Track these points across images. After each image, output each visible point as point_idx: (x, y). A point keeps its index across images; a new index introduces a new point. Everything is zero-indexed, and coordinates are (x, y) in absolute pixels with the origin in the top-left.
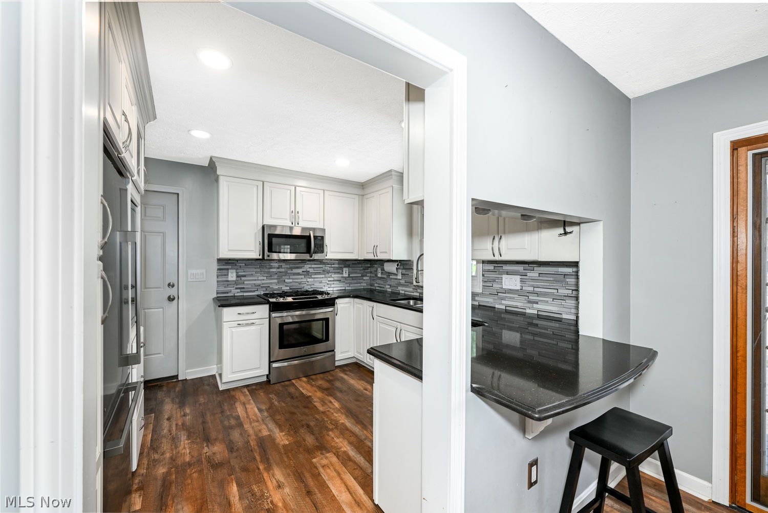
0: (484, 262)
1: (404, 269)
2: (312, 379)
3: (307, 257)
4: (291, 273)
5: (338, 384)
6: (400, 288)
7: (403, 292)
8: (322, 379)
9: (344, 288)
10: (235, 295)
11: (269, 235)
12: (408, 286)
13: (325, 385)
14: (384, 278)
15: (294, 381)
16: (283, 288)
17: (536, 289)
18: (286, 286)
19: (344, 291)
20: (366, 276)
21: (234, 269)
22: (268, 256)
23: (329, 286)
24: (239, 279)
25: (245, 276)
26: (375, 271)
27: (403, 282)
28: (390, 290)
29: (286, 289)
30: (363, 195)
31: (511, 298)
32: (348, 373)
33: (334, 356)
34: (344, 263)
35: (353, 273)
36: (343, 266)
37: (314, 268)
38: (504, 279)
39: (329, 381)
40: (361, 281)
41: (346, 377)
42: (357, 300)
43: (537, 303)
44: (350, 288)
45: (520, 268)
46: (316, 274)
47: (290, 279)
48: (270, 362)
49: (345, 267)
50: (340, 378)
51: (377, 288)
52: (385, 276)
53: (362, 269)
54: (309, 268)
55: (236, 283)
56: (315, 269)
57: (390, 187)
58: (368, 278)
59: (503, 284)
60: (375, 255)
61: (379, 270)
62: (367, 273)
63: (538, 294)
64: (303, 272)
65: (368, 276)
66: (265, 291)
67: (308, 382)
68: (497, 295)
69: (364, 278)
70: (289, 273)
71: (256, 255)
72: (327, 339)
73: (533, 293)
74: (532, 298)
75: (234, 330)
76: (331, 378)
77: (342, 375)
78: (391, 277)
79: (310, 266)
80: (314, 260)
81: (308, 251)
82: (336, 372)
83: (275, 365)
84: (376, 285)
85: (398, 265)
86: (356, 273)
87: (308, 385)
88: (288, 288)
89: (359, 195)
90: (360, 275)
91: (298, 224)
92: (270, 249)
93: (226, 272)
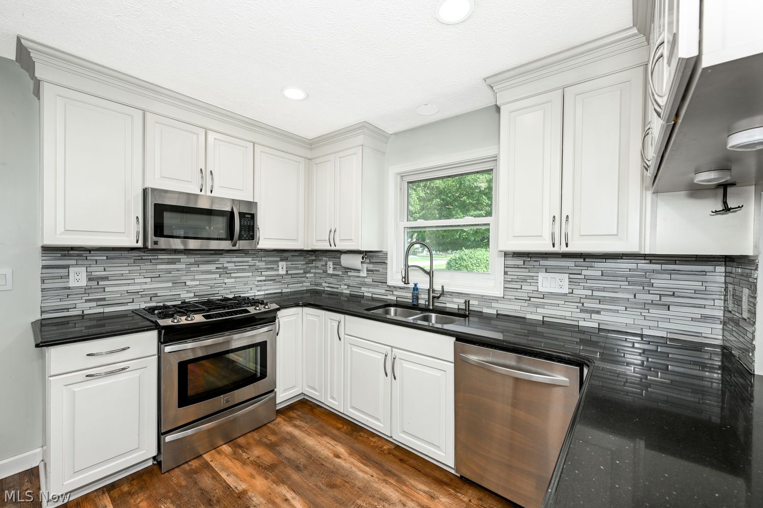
0: (506, 254)
1: (370, 263)
2: (240, 447)
3: (226, 245)
4: (197, 272)
5: (288, 451)
6: (364, 289)
7: (370, 295)
8: (259, 443)
9: (280, 291)
10: (85, 312)
11: (156, 206)
12: (377, 286)
13: (268, 457)
14: (338, 275)
15: (207, 457)
16: (182, 296)
17: (595, 293)
18: (188, 292)
19: (280, 294)
20: (310, 272)
21: (82, 265)
22: (156, 243)
23: (259, 288)
24: (95, 283)
25: (106, 278)
26: (323, 266)
27: (369, 280)
28: (348, 292)
29: (187, 296)
30: (310, 159)
31: (551, 304)
32: (298, 423)
33: (275, 397)
34: (282, 253)
35: (291, 268)
36: (279, 259)
37: (234, 262)
38: (540, 279)
39: (272, 447)
40: (304, 279)
41: (297, 432)
42: (307, 310)
43: (598, 312)
44: (288, 290)
45: (570, 263)
46: (239, 271)
47: (194, 280)
48: (160, 434)
49: (282, 260)
50: (289, 437)
51: (326, 289)
52: (340, 273)
53: (304, 263)
54: (228, 262)
55: (87, 290)
56: (237, 264)
57: (359, 146)
58: (312, 275)
59: (540, 285)
60: (333, 245)
61: (330, 264)
62: (311, 268)
63: (601, 300)
64: (217, 268)
65: (313, 273)
66: (148, 302)
67: (235, 456)
68: (530, 300)
69: (308, 275)
70: (193, 271)
71: (130, 240)
72: (264, 375)
73: (591, 297)
74: (589, 305)
75: (76, 388)
76: (273, 438)
77: (288, 428)
78: (349, 273)
79: (229, 259)
80: (239, 250)
81: (230, 236)
82: (279, 423)
83: (168, 438)
84: (324, 284)
85: (363, 258)
86: (296, 268)
87: (236, 461)
88: (192, 295)
89: (305, 158)
90: (302, 271)
91: (211, 192)
92: (159, 231)
93: (63, 272)
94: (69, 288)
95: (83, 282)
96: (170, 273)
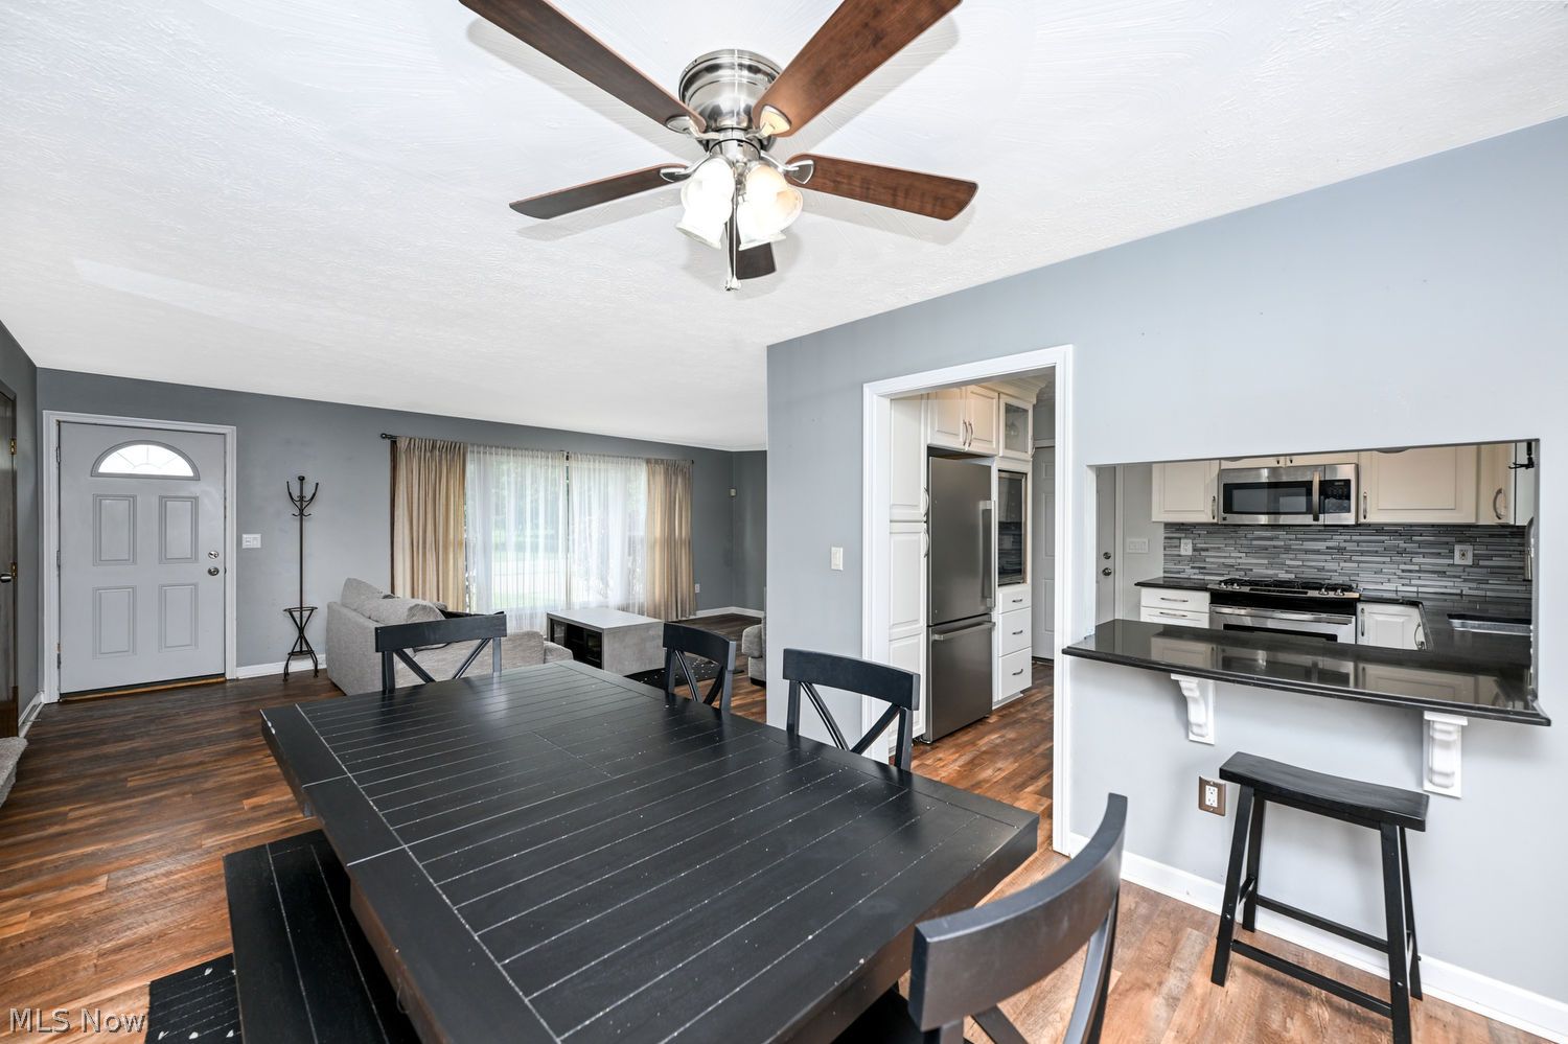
3: (1304, 520)
9: (1457, 591)
10: (1191, 577)
11: (1226, 486)
21: (1189, 538)
22: (1225, 519)
24: (1198, 553)
25: (1206, 550)
35: (1485, 556)
36: (1454, 540)
44: (1478, 592)
49: (1460, 542)
55: (1192, 559)
71: (1207, 516)
92: (1228, 508)
93: (1176, 542)
94: (1180, 556)
95: (1190, 553)
96: (1267, 549)
